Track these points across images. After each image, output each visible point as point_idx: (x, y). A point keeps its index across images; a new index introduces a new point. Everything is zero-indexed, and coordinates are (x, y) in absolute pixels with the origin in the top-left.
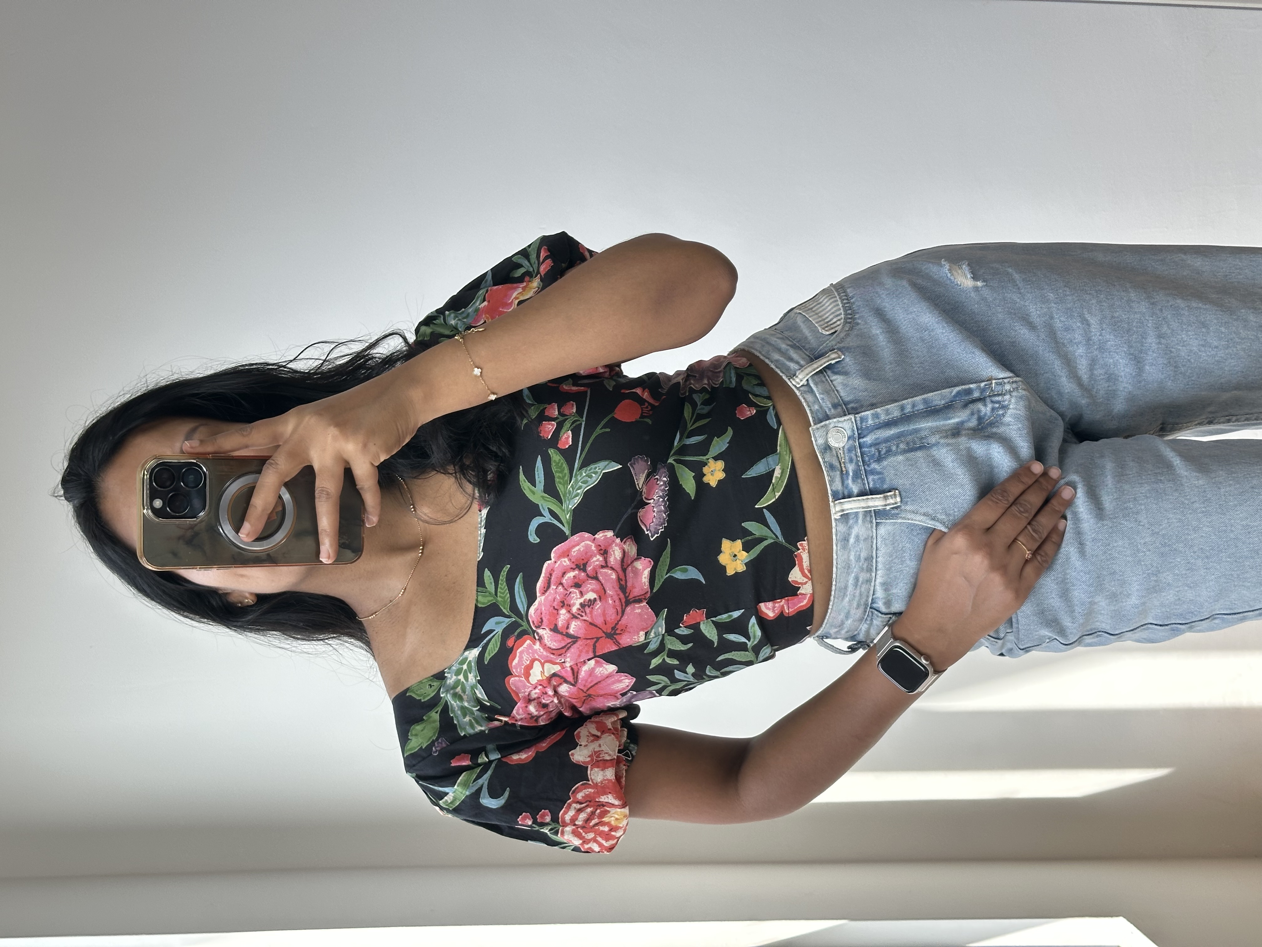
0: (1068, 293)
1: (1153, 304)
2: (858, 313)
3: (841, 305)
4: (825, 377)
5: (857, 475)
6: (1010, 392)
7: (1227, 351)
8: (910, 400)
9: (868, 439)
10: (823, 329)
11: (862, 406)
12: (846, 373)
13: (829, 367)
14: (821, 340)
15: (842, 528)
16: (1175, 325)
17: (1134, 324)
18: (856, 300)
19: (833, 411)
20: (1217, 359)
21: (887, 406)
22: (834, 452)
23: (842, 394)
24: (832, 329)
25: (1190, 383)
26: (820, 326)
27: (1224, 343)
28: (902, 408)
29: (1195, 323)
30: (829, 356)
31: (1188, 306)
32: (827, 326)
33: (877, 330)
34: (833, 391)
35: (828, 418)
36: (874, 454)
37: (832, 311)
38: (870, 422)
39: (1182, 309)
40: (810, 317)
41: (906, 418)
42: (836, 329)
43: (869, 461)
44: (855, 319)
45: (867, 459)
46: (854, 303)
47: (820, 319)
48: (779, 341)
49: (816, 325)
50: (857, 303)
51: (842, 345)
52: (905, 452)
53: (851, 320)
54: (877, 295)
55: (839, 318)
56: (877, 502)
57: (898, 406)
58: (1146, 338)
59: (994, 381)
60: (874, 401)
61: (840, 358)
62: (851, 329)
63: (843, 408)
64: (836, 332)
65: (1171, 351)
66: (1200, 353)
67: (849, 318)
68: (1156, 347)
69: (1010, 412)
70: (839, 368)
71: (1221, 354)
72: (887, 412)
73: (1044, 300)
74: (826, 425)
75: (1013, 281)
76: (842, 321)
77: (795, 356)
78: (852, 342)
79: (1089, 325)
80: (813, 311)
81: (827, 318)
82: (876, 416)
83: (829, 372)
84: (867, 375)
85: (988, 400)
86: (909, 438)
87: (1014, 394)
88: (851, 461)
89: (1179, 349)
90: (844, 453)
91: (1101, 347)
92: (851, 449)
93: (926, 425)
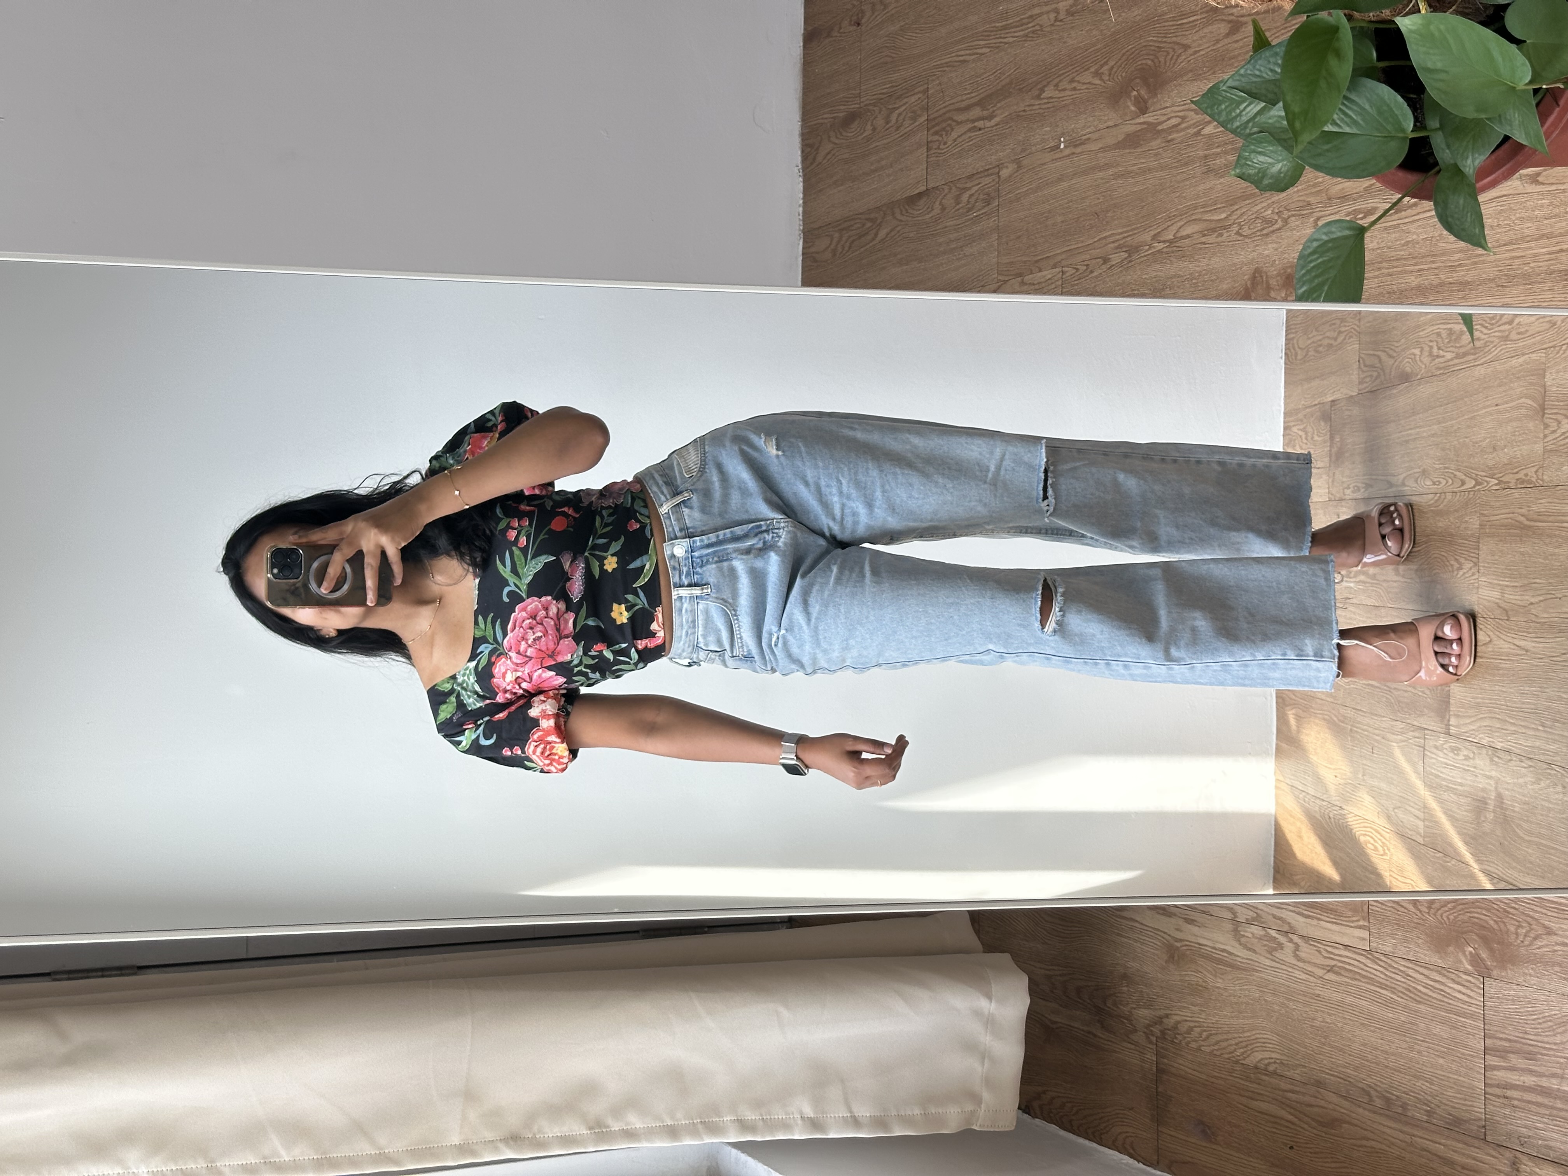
1: (881, 471)
2: (708, 464)
3: (699, 453)
4: (679, 508)
5: (688, 574)
6: (783, 527)
8: (723, 532)
9: (696, 554)
10: (687, 473)
11: (695, 533)
12: (691, 508)
13: (683, 502)
14: (683, 481)
15: (678, 604)
16: (893, 484)
17: (869, 484)
18: (708, 451)
19: (679, 534)
20: (918, 505)
21: (710, 534)
22: (676, 560)
23: (686, 523)
24: (691, 473)
26: (684, 468)
28: (718, 536)
30: (685, 494)
32: (689, 471)
33: (715, 478)
34: (682, 520)
35: (676, 538)
36: (699, 563)
37: (693, 458)
38: (698, 544)
40: (681, 460)
41: (719, 543)
42: (693, 474)
43: (696, 567)
44: (705, 468)
45: (694, 565)
46: (707, 453)
47: (685, 463)
48: (659, 476)
50: (709, 457)
51: (693, 487)
52: (717, 562)
53: (702, 469)
54: (718, 449)
55: (696, 464)
56: (697, 591)
57: (715, 535)
58: (875, 493)
59: (775, 520)
60: (704, 530)
61: (691, 496)
62: (702, 475)
63: (685, 533)
64: (693, 476)
65: (890, 500)
66: (908, 502)
67: (702, 467)
69: (781, 540)
70: (688, 503)
72: (709, 539)
73: (816, 467)
74: (674, 542)
75: (800, 452)
76: (697, 469)
77: (665, 490)
78: (700, 485)
79: (841, 484)
80: (684, 456)
81: (690, 462)
82: (702, 541)
83: (682, 506)
84: (703, 510)
85: (770, 532)
86: (720, 554)
87: (786, 529)
90: (681, 561)
91: (849, 497)
92: (687, 558)
93: (731, 546)
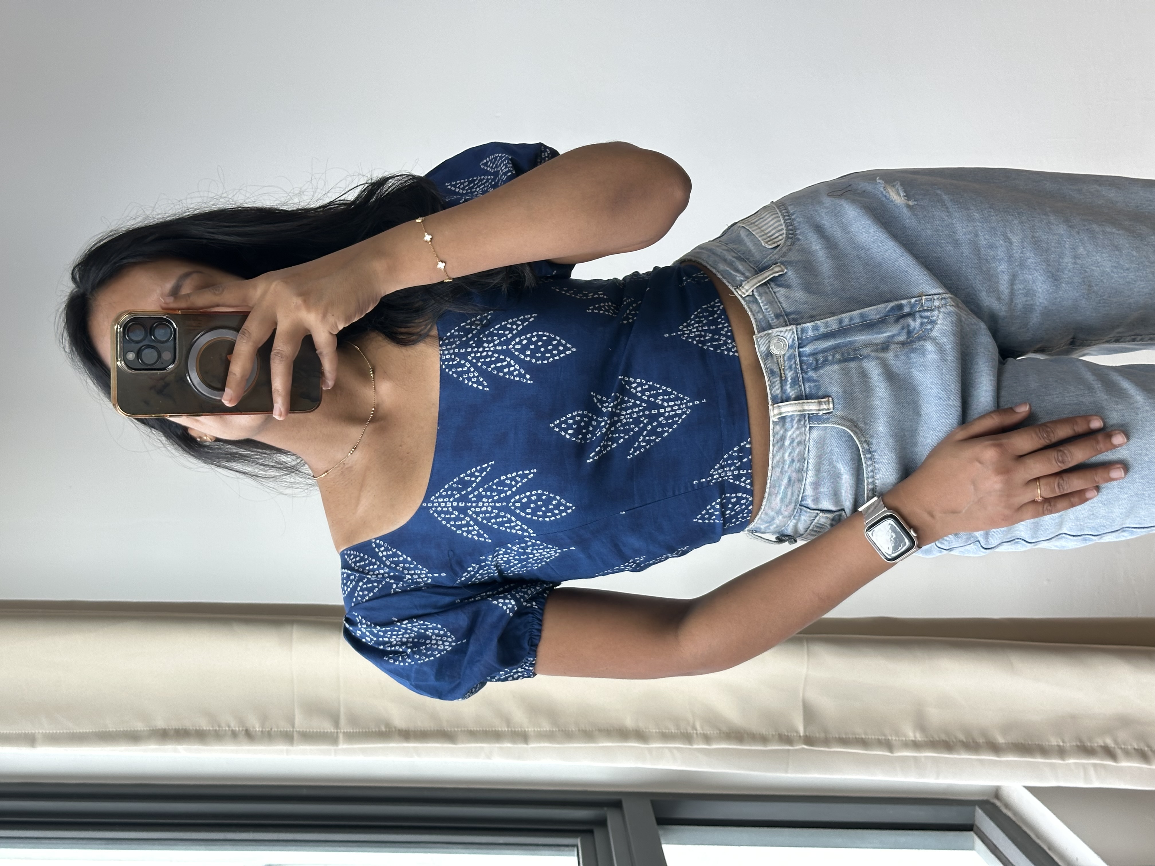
0: (993, 214)
1: (1070, 227)
2: (799, 229)
3: (782, 221)
4: (768, 288)
5: (795, 382)
6: (939, 307)
7: (1137, 274)
8: (848, 314)
9: (807, 350)
10: (767, 243)
11: (802, 318)
12: (788, 287)
13: (773, 280)
14: (764, 253)
15: (779, 430)
16: (1090, 247)
17: (1053, 244)
18: (797, 217)
19: (775, 321)
20: (1128, 280)
21: (826, 320)
22: (775, 360)
23: (784, 305)
24: (775, 243)
25: (1101, 302)
26: (763, 240)
27: (1135, 266)
28: (841, 321)
29: (1109, 246)
30: (773, 269)
31: (1103, 231)
32: (770, 239)
33: (816, 246)
34: (776, 302)
35: (770, 327)
36: (812, 363)
37: (775, 226)
38: (810, 333)
39: (1097, 233)
40: (753, 231)
41: (843, 331)
42: (779, 243)
43: (807, 370)
44: (796, 235)
45: (805, 367)
46: (794, 219)
47: (763, 233)
48: (725, 253)
49: (760, 239)
50: (798, 219)
51: (784, 259)
52: (840, 361)
53: (792, 235)
54: (816, 213)
55: (781, 233)
56: (811, 406)
57: (836, 320)
58: (1063, 258)
59: (924, 297)
60: (814, 313)
61: (783, 271)
62: (793, 244)
63: (784, 319)
64: (778, 246)
65: (1085, 271)
66: (1112, 274)
67: (791, 234)
68: (1072, 266)
69: (937, 327)
70: (782, 280)
71: (1132, 276)
72: (826, 325)
73: (970, 219)
74: (768, 334)
75: (942, 201)
76: (784, 236)
77: (741, 267)
78: (793, 256)
79: (1011, 243)
80: (756, 226)
81: (769, 232)
82: (815, 328)
83: (773, 285)
84: (808, 288)
85: (917, 315)
86: (844, 349)
87: (942, 310)
88: (790, 368)
89: (1093, 270)
90: (784, 361)
91: (1022, 265)
92: (791, 357)
93: (861, 338)
